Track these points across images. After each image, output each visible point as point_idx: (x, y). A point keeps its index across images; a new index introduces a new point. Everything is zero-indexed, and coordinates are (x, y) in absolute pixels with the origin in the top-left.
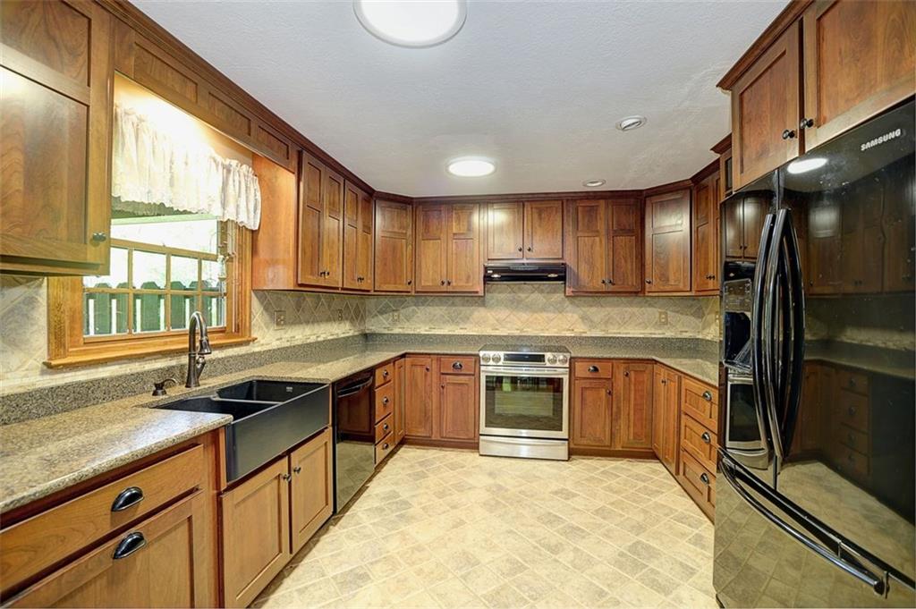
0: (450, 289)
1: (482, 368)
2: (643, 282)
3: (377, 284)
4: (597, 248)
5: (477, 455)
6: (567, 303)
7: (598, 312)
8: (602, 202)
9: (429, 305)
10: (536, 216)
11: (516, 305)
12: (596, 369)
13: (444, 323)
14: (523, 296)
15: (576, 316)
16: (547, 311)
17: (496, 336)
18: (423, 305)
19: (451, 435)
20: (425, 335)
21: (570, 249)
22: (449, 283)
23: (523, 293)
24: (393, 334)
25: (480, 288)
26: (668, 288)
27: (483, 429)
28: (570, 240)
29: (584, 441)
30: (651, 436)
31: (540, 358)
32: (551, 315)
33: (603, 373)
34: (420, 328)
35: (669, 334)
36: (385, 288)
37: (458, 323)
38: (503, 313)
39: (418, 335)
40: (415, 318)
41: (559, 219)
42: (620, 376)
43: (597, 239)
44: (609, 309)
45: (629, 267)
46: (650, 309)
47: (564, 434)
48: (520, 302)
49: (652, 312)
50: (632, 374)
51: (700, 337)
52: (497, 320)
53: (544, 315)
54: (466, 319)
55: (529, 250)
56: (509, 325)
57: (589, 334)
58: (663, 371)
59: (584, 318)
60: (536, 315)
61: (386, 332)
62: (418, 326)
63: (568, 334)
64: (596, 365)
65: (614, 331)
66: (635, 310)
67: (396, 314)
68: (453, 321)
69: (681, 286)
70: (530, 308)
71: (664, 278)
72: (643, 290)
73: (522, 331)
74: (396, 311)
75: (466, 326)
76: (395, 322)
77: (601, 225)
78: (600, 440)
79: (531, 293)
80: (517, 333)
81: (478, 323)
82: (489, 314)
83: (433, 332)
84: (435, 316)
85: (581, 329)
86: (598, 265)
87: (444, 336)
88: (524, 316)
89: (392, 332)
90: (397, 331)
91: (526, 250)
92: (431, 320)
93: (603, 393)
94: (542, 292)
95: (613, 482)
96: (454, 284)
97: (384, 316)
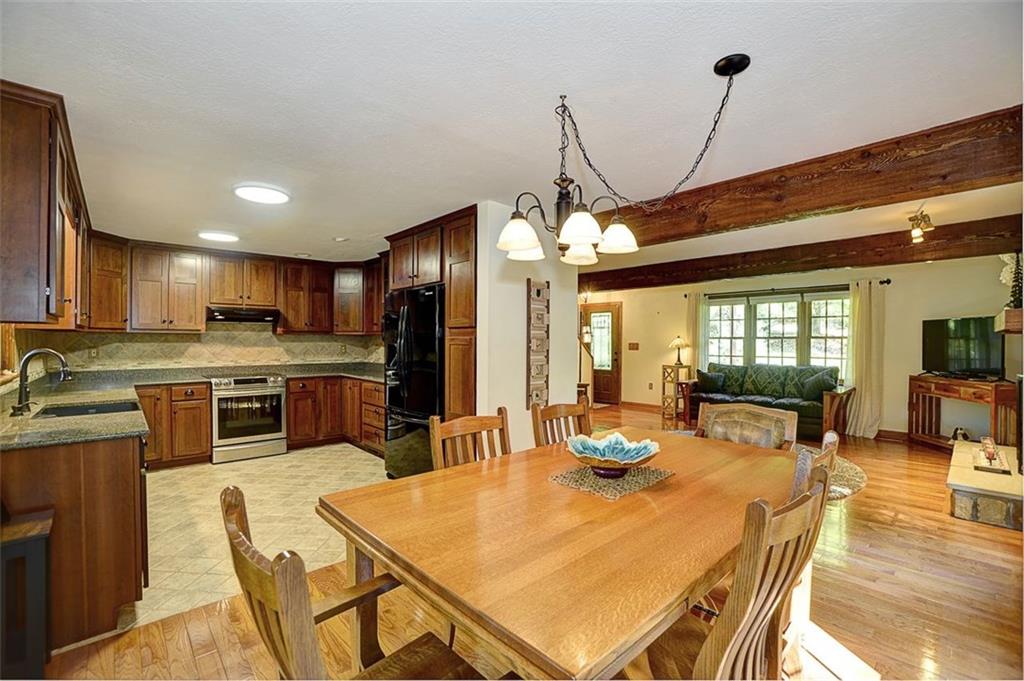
0: (171, 326)
1: (214, 393)
2: (332, 325)
3: (92, 322)
4: (302, 299)
5: (210, 465)
6: (275, 339)
7: (298, 346)
8: (305, 267)
9: (137, 341)
10: (254, 272)
11: (230, 341)
12: (304, 386)
13: (156, 358)
14: (236, 333)
15: (282, 349)
16: (259, 346)
17: (212, 368)
18: (130, 341)
19: (185, 453)
20: (132, 371)
21: (281, 298)
22: (171, 322)
23: (237, 331)
24: (89, 372)
25: (202, 327)
26: (349, 329)
27: (216, 441)
28: (281, 291)
29: (298, 438)
30: (342, 425)
31: (264, 381)
32: (261, 349)
33: (310, 388)
34: (126, 364)
35: (347, 360)
36: (100, 325)
37: (171, 358)
38: (218, 348)
39: (125, 371)
40: (120, 355)
41: (273, 275)
42: (321, 388)
43: (302, 293)
44: (306, 343)
45: (323, 314)
46: (335, 344)
47: (283, 434)
48: (233, 338)
49: (336, 346)
50: (329, 387)
51: (366, 361)
52: (213, 354)
53: (257, 348)
54: (181, 354)
55: (249, 298)
56: (224, 358)
57: (292, 363)
58: (349, 382)
59: (288, 351)
60: (248, 349)
61: (80, 370)
62: (124, 362)
63: (276, 363)
64: (305, 382)
65: (310, 360)
66: (325, 344)
67: (94, 351)
68: (167, 356)
69: (357, 328)
70: (243, 343)
71: (346, 322)
72: (332, 331)
73: (236, 362)
74: (94, 347)
75: (181, 360)
76: (91, 359)
77: (304, 283)
78: (308, 435)
79: (244, 331)
80: (232, 364)
81: (194, 357)
82: (204, 350)
83: (143, 367)
84: (144, 352)
85: (286, 360)
86: (302, 311)
87: (157, 370)
88: (238, 350)
89: (88, 370)
90: (94, 368)
91: (245, 298)
92: (140, 357)
93: (310, 401)
94: (254, 330)
95: (323, 456)
96: (175, 322)
97: (76, 353)
